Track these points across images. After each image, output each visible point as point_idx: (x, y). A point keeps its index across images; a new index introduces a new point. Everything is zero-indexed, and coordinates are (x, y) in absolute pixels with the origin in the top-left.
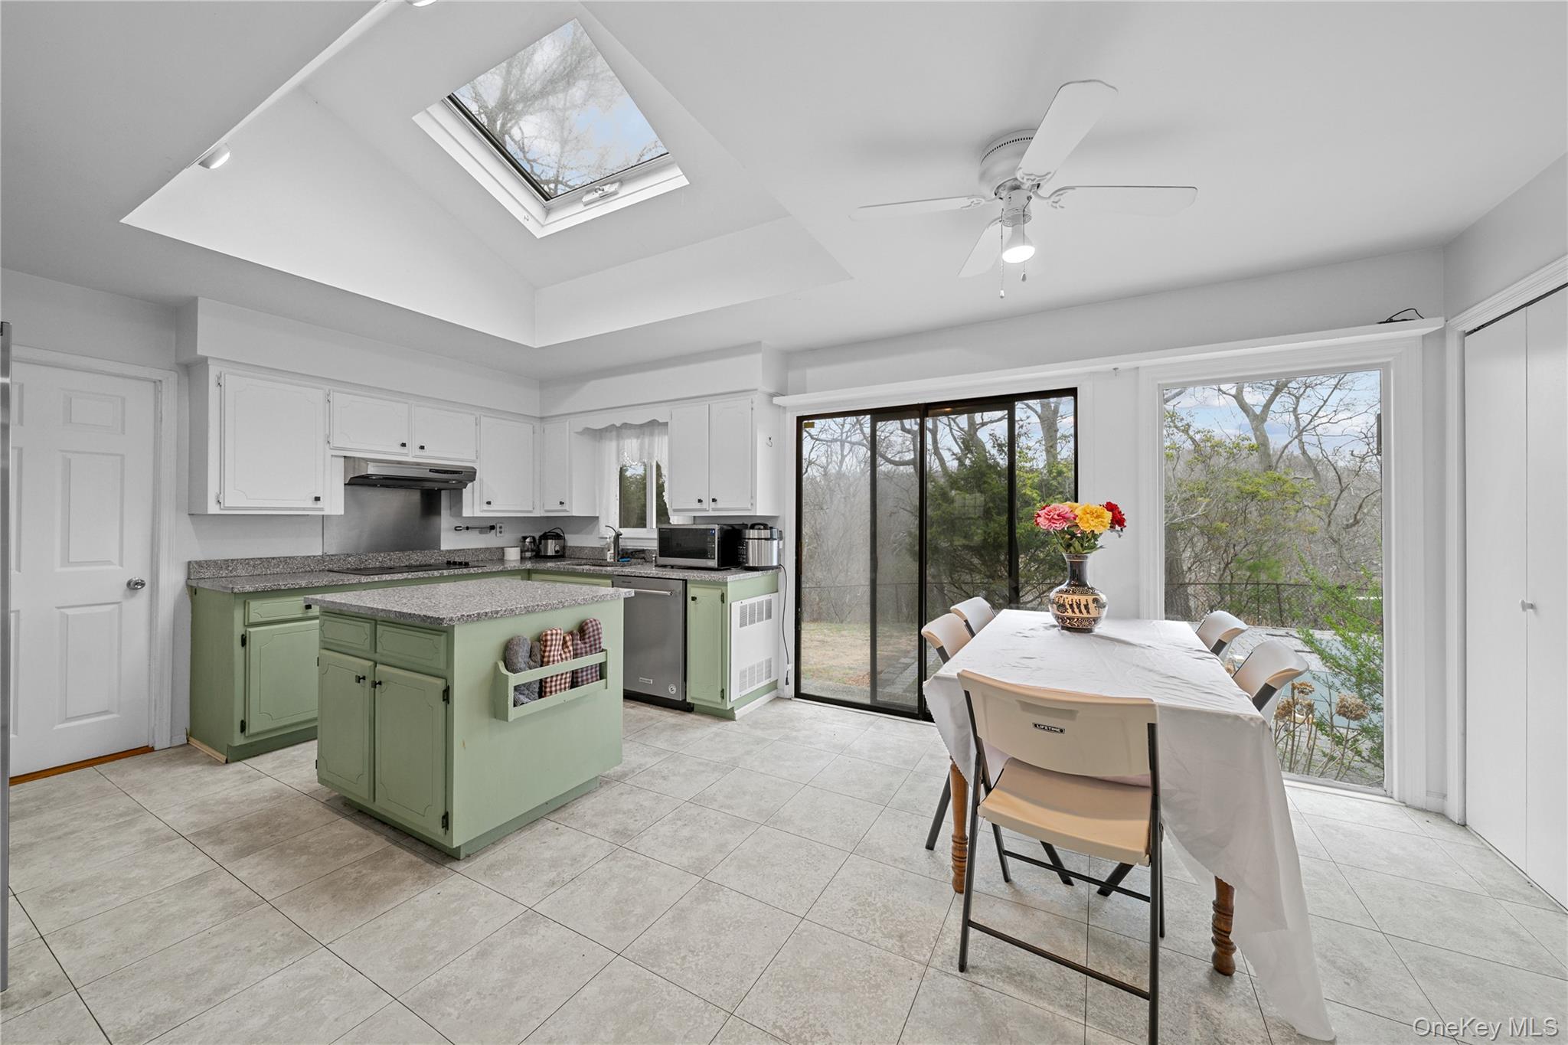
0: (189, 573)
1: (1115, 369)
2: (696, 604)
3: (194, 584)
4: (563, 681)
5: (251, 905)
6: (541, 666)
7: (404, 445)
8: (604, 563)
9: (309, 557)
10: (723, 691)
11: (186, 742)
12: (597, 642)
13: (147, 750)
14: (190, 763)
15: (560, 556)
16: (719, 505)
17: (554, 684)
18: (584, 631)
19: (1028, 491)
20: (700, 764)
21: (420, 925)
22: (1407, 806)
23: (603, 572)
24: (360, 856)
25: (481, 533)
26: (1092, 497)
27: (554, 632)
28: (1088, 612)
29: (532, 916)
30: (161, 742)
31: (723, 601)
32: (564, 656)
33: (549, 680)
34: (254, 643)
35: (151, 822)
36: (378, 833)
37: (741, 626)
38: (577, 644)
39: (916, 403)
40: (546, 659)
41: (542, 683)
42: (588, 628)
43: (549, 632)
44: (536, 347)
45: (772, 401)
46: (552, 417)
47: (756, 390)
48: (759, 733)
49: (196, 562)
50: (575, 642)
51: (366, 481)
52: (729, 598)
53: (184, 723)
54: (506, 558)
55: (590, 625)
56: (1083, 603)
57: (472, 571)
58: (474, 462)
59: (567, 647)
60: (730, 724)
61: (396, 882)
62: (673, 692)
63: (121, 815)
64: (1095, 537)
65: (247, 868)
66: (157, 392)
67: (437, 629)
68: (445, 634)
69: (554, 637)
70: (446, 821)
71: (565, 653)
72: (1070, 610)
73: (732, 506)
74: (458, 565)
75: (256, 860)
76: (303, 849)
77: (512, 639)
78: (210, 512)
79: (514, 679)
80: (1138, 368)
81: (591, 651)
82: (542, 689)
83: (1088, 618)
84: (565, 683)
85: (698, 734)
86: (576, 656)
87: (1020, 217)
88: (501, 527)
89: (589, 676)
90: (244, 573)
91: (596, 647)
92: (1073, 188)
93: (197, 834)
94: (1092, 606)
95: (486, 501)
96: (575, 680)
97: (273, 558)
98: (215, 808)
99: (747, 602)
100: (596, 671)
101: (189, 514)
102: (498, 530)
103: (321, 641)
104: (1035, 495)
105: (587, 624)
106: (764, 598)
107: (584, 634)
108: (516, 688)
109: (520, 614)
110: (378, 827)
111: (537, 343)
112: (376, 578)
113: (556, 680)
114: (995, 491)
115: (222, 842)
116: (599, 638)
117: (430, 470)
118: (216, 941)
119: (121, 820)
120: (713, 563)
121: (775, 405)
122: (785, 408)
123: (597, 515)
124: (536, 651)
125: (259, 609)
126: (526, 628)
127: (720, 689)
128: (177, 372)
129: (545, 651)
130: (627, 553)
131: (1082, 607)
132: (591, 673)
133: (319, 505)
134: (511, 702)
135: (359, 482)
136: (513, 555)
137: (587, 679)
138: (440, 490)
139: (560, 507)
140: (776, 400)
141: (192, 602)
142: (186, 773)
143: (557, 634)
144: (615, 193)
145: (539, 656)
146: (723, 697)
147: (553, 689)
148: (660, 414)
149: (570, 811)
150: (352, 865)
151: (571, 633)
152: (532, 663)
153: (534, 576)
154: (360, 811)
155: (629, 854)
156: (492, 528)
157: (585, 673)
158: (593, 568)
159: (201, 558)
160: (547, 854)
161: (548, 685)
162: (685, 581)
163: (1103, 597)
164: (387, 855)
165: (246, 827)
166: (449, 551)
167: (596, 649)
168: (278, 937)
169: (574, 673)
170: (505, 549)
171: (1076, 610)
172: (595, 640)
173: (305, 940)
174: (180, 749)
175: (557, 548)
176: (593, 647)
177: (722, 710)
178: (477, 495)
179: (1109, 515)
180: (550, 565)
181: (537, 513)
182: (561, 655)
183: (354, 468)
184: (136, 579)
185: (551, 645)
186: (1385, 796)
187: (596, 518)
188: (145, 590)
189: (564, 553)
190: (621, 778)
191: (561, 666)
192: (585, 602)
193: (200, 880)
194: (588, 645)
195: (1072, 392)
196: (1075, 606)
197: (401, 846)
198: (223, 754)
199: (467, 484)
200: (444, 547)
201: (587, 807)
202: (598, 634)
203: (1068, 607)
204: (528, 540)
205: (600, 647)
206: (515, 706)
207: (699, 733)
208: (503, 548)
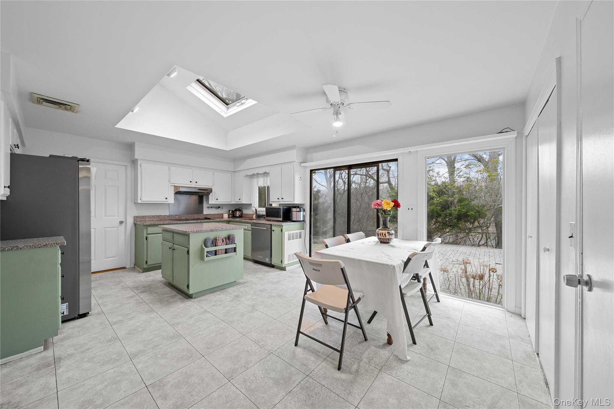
0: (134, 219)
1: (409, 152)
2: (274, 232)
3: (135, 222)
4: (222, 252)
5: (142, 303)
6: (215, 246)
7: (191, 182)
8: (252, 219)
9: (165, 215)
10: (282, 261)
11: (134, 267)
12: (234, 241)
13: (124, 268)
14: (134, 272)
15: (241, 216)
16: (284, 200)
17: (219, 252)
18: (229, 238)
20: (268, 281)
21: (178, 311)
22: (508, 311)
23: (249, 222)
24: (169, 295)
25: (216, 209)
27: (219, 237)
28: (386, 236)
29: (206, 311)
30: (128, 266)
31: (282, 231)
32: (222, 244)
33: (218, 251)
34: (149, 239)
35: (123, 284)
36: (175, 291)
37: (288, 240)
38: (227, 241)
39: (346, 165)
40: (217, 245)
41: (216, 251)
42: (231, 237)
43: (218, 237)
44: (228, 150)
45: (301, 165)
46: (238, 171)
47: (295, 161)
48: (291, 275)
49: (136, 216)
50: (226, 241)
51: (180, 193)
52: (284, 231)
53: (134, 262)
54: (224, 217)
55: (231, 236)
56: (384, 233)
57: (210, 220)
58: (212, 186)
59: (224, 242)
60: (284, 272)
61: (176, 301)
62: (267, 260)
63: (117, 282)
64: (389, 211)
65: (142, 296)
66: (126, 169)
67: (186, 235)
68: (187, 236)
69: (219, 239)
70: (188, 287)
71: (223, 243)
72: (380, 236)
73: (288, 200)
74: (207, 218)
75: (145, 294)
76: (156, 293)
77: (207, 238)
78: (139, 202)
79: (206, 250)
80: (417, 151)
81: (231, 243)
82: (216, 253)
83: (386, 239)
84: (223, 252)
85: (272, 274)
86: (226, 244)
87: (337, 113)
88: (222, 207)
89: (231, 251)
90: (148, 220)
91: (233, 242)
92: (352, 104)
93: (133, 288)
94: (387, 234)
95: (216, 199)
96: (226, 251)
97: (156, 216)
98: (138, 283)
99: (291, 232)
100: (233, 250)
101: (134, 203)
102: (221, 208)
103: (163, 238)
105: (230, 235)
106: (300, 231)
107: (230, 239)
108: (207, 252)
109: (209, 231)
110: (175, 290)
111: (228, 149)
112: (182, 222)
113: (220, 251)
115: (138, 290)
116: (234, 240)
117: (198, 189)
118: (133, 309)
119: (117, 283)
120: (281, 219)
121: (302, 166)
122: (306, 167)
123: (251, 203)
124: (214, 242)
125: (151, 230)
126: (212, 236)
127: (281, 260)
128: (131, 163)
129: (216, 242)
130: (260, 216)
131: (384, 235)
132: (231, 250)
133: (167, 200)
134: (205, 256)
135: (178, 193)
136: (226, 216)
137: (230, 252)
138: (203, 195)
139: (239, 201)
140: (302, 165)
141: (135, 227)
142: (133, 274)
143: (220, 238)
144: (245, 103)
145: (215, 244)
146: (282, 263)
147: (219, 253)
148: (267, 170)
149: (226, 290)
150: (167, 297)
151: (225, 238)
152: (212, 246)
153: (230, 223)
154: (172, 286)
155: (236, 301)
156: (219, 207)
157: (229, 250)
158: (249, 221)
159: (137, 215)
160: (215, 299)
161: (218, 252)
162: (271, 225)
164: (175, 296)
165: (144, 287)
166: (206, 214)
167: (233, 243)
168: (146, 309)
169: (226, 249)
170: (224, 214)
171: (382, 236)
172: (233, 240)
173: (152, 311)
174: (132, 269)
175: (240, 214)
176: (232, 243)
177: (281, 267)
178: (213, 197)
179: (392, 204)
180: (238, 219)
181: (233, 203)
182: (221, 244)
183: (177, 189)
184: (122, 220)
185: (218, 241)
186: (502, 308)
187: (251, 204)
188: (124, 224)
189: (242, 216)
190: (243, 283)
191: (221, 247)
192: (230, 229)
193: (131, 297)
194: (230, 242)
195: (396, 160)
196: (381, 234)
197: (179, 294)
198: (142, 270)
199: (210, 194)
200: (204, 213)
201: (230, 290)
202: (234, 239)
203: (379, 235)
204: (230, 211)
205: (234, 243)
206: (207, 257)
207: (274, 274)
208: (223, 214)
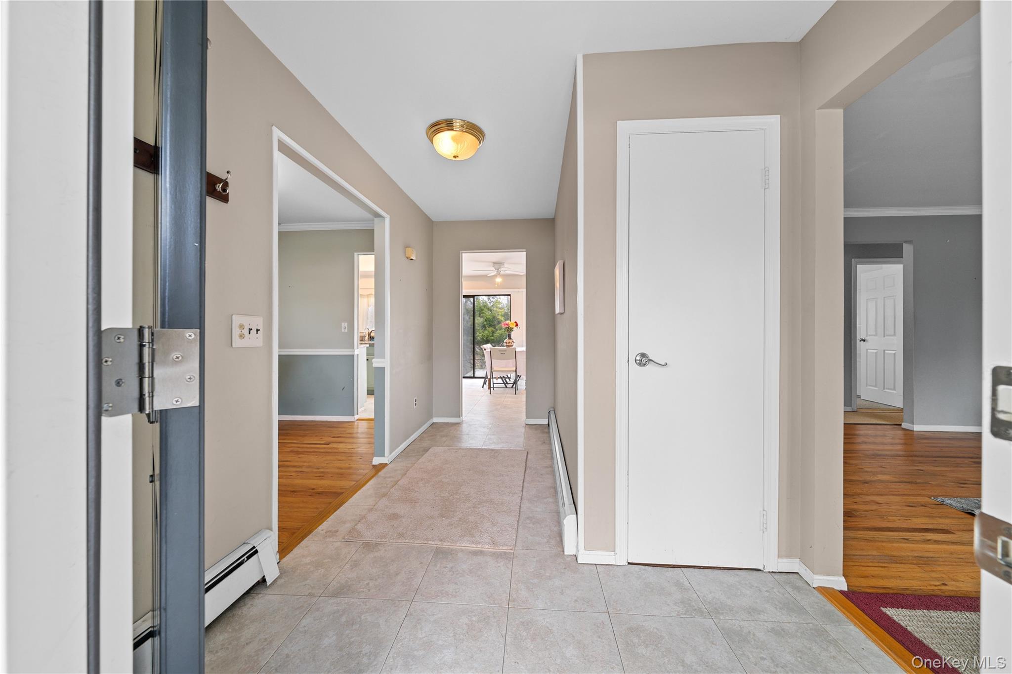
19: (499, 317)
26: (513, 321)
64: (513, 328)
104: (503, 319)
114: (487, 317)
163: (514, 341)
179: (515, 324)
